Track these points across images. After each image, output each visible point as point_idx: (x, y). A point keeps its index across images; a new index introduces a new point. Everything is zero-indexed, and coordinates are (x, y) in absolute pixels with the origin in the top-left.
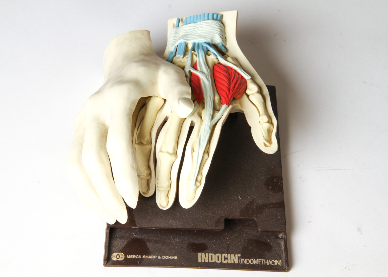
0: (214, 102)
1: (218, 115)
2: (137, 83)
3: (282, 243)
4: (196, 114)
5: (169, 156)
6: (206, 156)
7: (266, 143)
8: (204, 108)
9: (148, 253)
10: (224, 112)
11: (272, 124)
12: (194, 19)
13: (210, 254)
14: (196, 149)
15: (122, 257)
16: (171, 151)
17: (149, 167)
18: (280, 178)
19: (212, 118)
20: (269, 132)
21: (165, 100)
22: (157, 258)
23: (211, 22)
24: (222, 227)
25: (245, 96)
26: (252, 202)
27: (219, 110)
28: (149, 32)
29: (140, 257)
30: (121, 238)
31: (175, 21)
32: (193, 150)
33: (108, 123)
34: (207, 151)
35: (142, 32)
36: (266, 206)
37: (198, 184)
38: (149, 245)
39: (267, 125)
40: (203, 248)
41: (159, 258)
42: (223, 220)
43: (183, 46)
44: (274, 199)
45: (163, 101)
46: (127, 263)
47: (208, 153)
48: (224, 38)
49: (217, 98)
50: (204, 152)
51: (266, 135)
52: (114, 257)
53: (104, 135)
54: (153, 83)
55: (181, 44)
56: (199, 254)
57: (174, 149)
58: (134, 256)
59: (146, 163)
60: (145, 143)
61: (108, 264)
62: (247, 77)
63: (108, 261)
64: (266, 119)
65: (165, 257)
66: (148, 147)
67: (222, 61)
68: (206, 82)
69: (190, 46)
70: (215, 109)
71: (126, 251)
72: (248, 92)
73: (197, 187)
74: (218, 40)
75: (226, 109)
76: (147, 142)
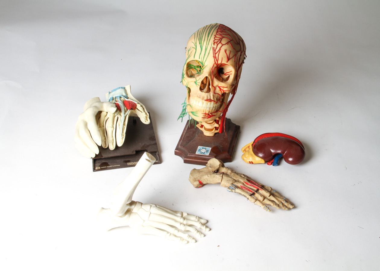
0: (125, 109)
1: (126, 113)
2: (96, 107)
3: (158, 156)
4: (119, 114)
5: (111, 128)
6: (124, 126)
7: (146, 120)
8: (121, 112)
9: (109, 165)
10: (129, 112)
11: (147, 115)
12: (115, 90)
13: (132, 163)
14: (120, 125)
15: (99, 168)
16: (111, 126)
17: (105, 136)
18: (154, 137)
19: (125, 114)
20: (146, 118)
21: (107, 113)
22: (112, 167)
23: (121, 89)
24: (135, 153)
25: (136, 109)
26: (145, 145)
27: (126, 112)
28: (99, 98)
29: (106, 167)
30: (98, 163)
31: (108, 93)
32: (119, 125)
33: (87, 121)
34: (124, 124)
35: (97, 98)
36: (150, 145)
37: (123, 136)
38: (109, 163)
39: (145, 115)
40: (129, 161)
41: (113, 166)
42: (135, 151)
43: (112, 98)
44: (153, 142)
45: (106, 113)
46: (101, 169)
47: (125, 125)
48: (127, 94)
49: (126, 108)
50: (123, 125)
51: (145, 118)
52: (97, 168)
53: (86, 125)
54: (102, 107)
55: (111, 98)
56: (128, 163)
57: (112, 125)
58: (104, 167)
59: (103, 134)
60: (102, 126)
61: (95, 171)
62: (136, 103)
63: (94, 170)
64: (144, 113)
65: (115, 166)
66: (103, 128)
67: (126, 99)
68: (121, 104)
69: (114, 98)
70: (125, 112)
71: (100, 166)
72: (137, 107)
73: (123, 138)
74: (124, 94)
75: (129, 111)
76: (103, 126)
